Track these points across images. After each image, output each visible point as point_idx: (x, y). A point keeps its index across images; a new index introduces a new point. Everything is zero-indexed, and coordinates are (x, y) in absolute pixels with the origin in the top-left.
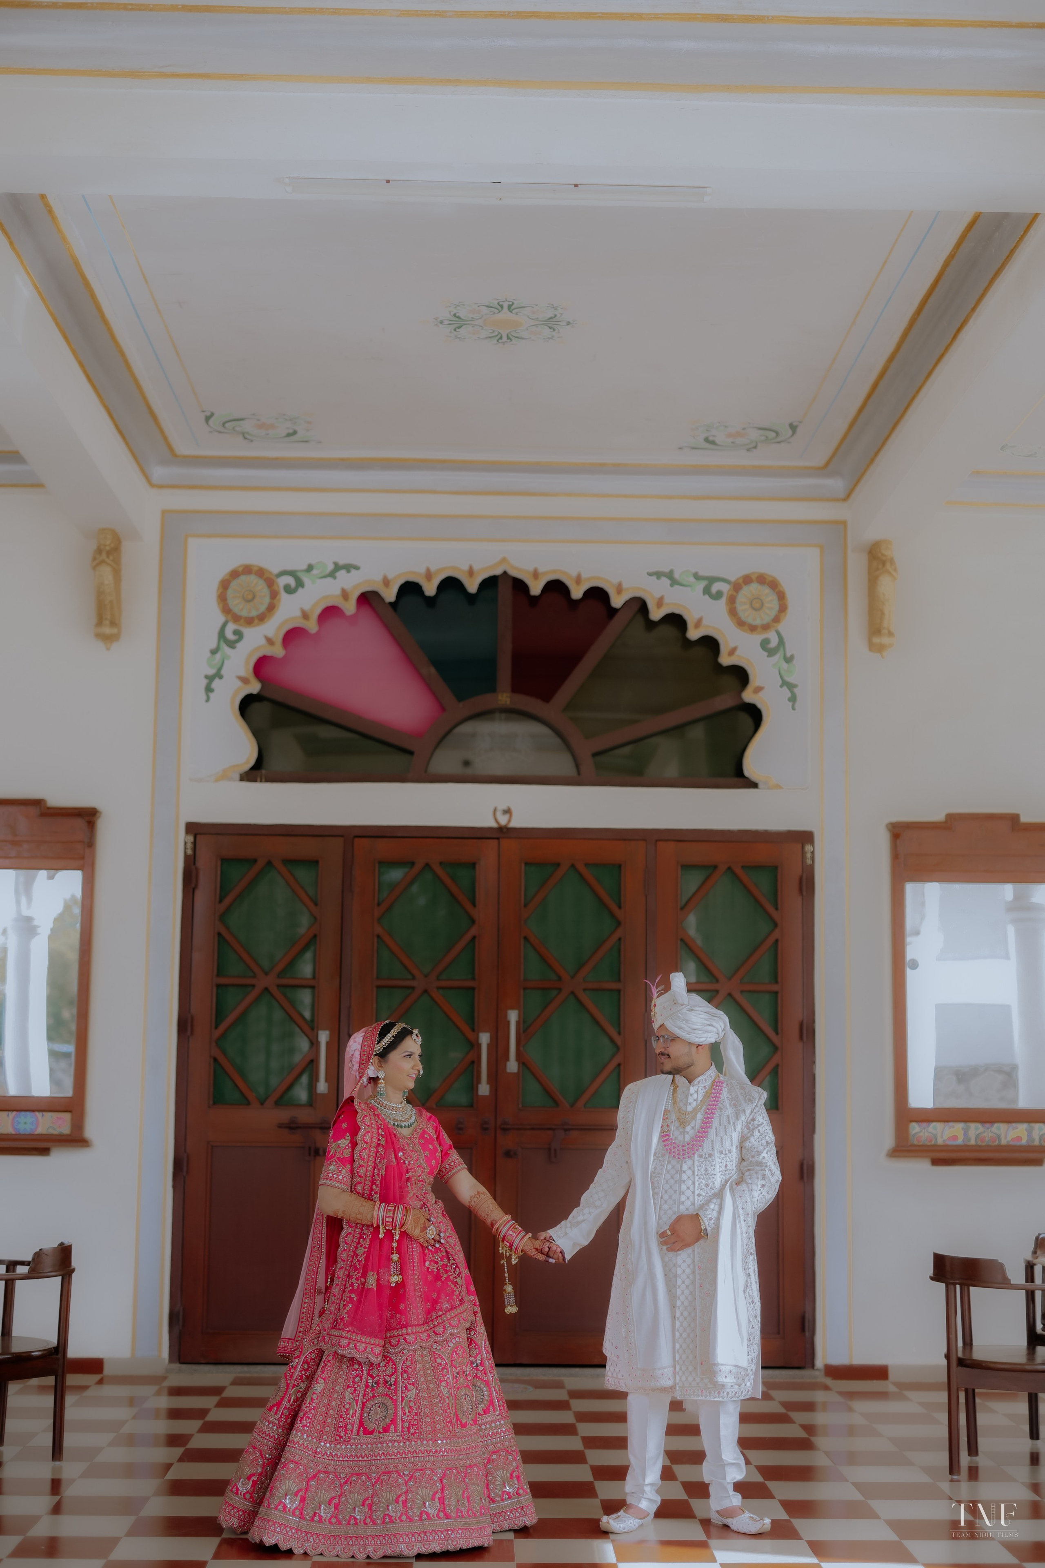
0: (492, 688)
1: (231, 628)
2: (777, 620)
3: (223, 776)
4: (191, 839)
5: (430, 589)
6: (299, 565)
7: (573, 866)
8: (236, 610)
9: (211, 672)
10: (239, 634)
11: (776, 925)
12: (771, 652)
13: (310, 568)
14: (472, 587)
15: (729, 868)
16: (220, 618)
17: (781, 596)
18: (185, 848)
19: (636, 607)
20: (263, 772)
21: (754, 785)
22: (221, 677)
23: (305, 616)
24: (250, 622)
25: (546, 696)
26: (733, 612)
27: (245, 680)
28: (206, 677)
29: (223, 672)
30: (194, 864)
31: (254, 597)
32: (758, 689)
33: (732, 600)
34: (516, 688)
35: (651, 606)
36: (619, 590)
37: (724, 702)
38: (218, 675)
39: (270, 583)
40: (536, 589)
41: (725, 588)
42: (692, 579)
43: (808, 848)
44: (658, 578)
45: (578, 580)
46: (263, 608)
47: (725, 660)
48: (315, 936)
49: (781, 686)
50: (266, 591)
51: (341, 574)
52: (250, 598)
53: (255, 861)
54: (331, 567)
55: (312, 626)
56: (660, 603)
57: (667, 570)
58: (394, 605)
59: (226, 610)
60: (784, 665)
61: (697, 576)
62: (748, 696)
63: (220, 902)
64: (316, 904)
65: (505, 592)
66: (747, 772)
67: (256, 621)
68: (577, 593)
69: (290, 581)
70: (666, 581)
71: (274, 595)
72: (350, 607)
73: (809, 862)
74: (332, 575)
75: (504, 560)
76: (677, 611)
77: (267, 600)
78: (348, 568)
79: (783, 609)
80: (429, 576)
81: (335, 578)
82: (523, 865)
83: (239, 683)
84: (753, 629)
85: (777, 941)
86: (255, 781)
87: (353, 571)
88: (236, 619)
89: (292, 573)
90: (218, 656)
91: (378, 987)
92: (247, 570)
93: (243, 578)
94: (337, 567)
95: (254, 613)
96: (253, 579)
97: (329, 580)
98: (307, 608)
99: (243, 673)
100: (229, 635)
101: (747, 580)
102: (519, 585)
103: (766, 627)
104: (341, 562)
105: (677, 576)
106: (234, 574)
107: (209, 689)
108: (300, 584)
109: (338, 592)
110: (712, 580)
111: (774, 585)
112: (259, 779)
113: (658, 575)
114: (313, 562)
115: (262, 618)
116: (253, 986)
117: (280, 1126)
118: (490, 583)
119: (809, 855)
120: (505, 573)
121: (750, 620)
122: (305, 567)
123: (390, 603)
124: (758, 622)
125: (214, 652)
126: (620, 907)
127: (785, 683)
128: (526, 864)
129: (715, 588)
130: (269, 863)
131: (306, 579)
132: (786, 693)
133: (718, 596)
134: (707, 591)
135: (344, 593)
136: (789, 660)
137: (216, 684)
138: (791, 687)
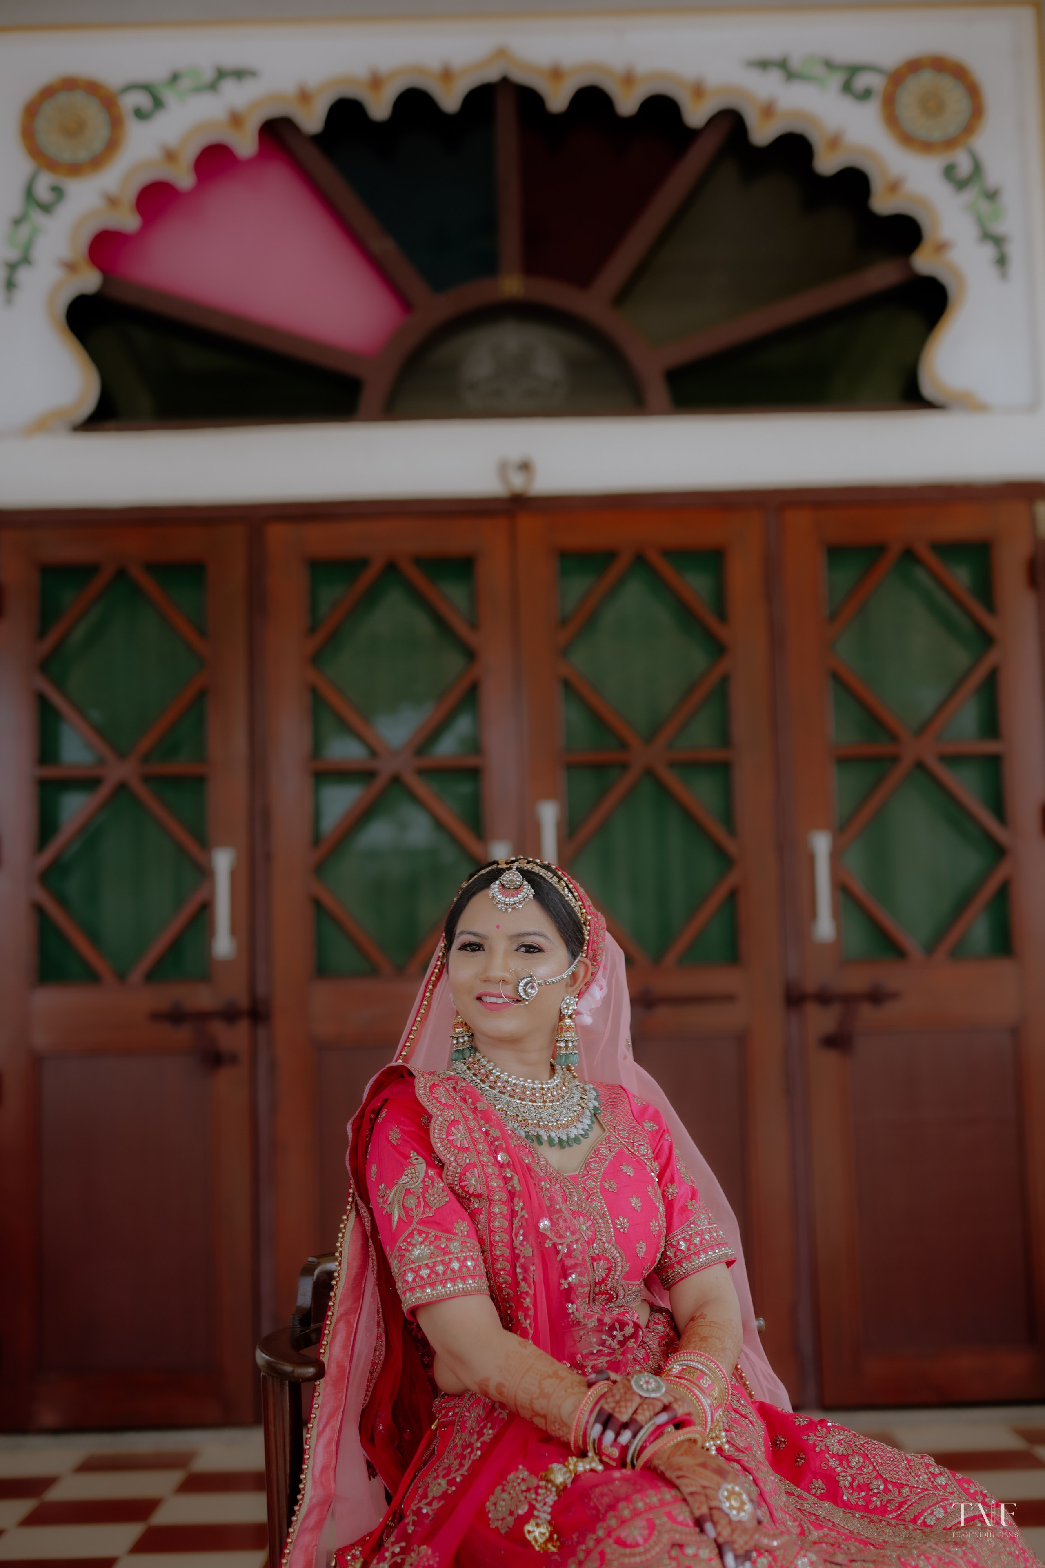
0: (489, 267)
1: (44, 181)
2: (967, 130)
3: (43, 425)
5: (380, 111)
6: (157, 74)
7: (639, 556)
8: (52, 150)
9: (13, 255)
10: (58, 192)
11: (992, 641)
12: (960, 185)
13: (175, 78)
14: (450, 104)
15: (908, 550)
16: (26, 166)
17: (973, 91)
19: (726, 126)
21: (939, 406)
22: (29, 264)
23: (172, 160)
24: (75, 170)
25: (583, 279)
26: (893, 121)
27: (73, 271)
28: (6, 263)
29: (35, 255)
31: (82, 128)
32: (940, 250)
33: (889, 103)
34: (531, 267)
35: (752, 122)
36: (698, 97)
37: (881, 277)
38: (26, 260)
39: (109, 104)
40: (558, 103)
41: (875, 81)
42: (821, 70)
43: (1035, 509)
44: (763, 70)
45: (628, 82)
46: (98, 145)
47: (881, 206)
48: (208, 692)
49: (980, 240)
50: (101, 118)
51: (228, 85)
52: (75, 130)
53: (96, 570)
54: (208, 75)
55: (184, 179)
56: (767, 114)
57: (776, 53)
58: (318, 139)
59: (35, 152)
60: (985, 206)
61: (830, 65)
62: (922, 263)
63: (41, 637)
64: (204, 638)
65: (506, 114)
66: (926, 384)
67: (86, 168)
68: (626, 108)
69: (140, 99)
70: (774, 77)
71: (116, 123)
72: (247, 146)
73: (1042, 532)
74: (213, 87)
75: (501, 53)
76: (797, 127)
77: (103, 132)
78: (240, 74)
79: (977, 111)
80: (376, 85)
81: (217, 92)
82: (554, 558)
83: (63, 276)
84: (927, 147)
85: (994, 670)
86: (93, 432)
87: (248, 80)
88: (53, 166)
90: (24, 231)
91: (318, 773)
92: (69, 84)
94: (221, 74)
95: (82, 155)
96: (78, 99)
97: (208, 97)
98: (172, 143)
99: (68, 257)
100: (43, 191)
101: (914, 66)
102: (528, 99)
103: (950, 144)
104: (228, 64)
105: (795, 64)
106: (48, 93)
107: (10, 284)
108: (158, 103)
109: (224, 117)
110: (854, 70)
111: (958, 72)
112: (105, 427)
113: (764, 65)
114: (179, 66)
115: (97, 163)
116: (101, 780)
117: (155, 1016)
118: (481, 98)
120: (505, 78)
121: (922, 132)
122: (165, 75)
123: (315, 138)
124: (937, 134)
125: (18, 222)
126: (724, 623)
127: (987, 236)
128: (560, 554)
129: (863, 81)
130: (122, 572)
131: (169, 96)
132: (988, 252)
133: (866, 95)
134: (847, 88)
135: (236, 120)
136: (992, 196)
137: (24, 276)
138: (997, 240)
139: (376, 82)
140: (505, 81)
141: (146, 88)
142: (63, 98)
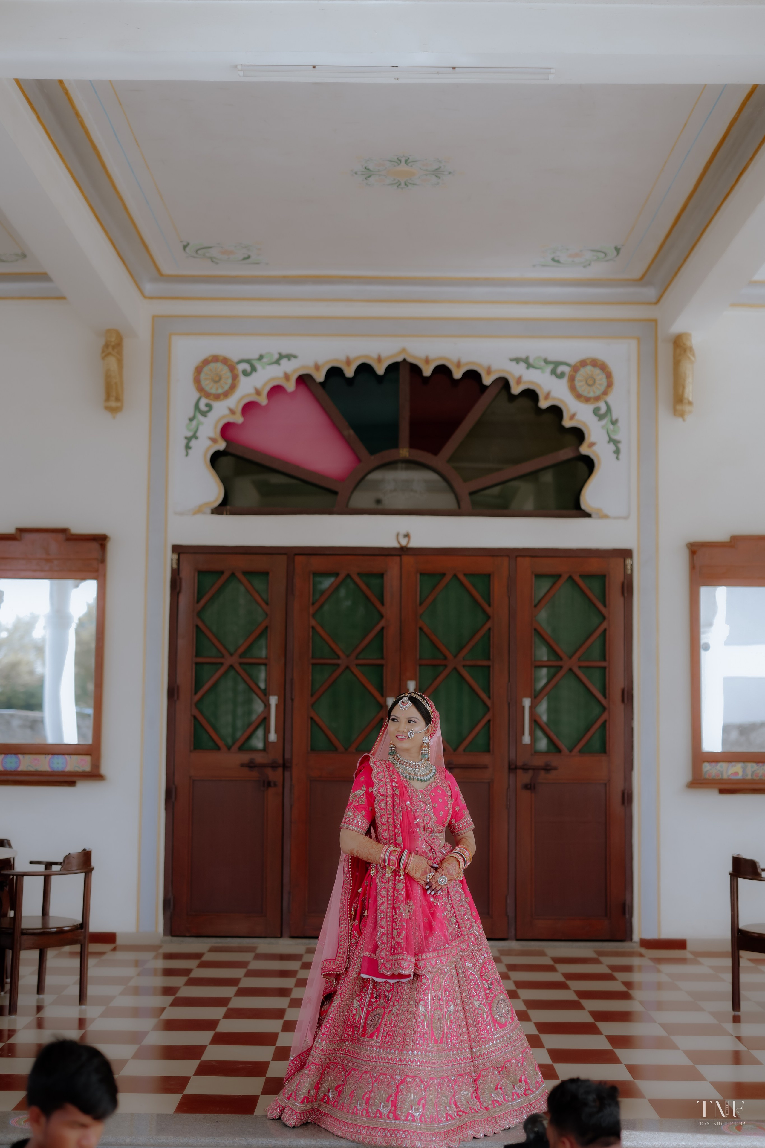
0: (395, 444)
1: (203, 401)
2: (605, 393)
3: (199, 511)
4: (175, 556)
5: (349, 373)
6: (253, 355)
7: (455, 576)
8: (207, 389)
9: (190, 434)
10: (209, 406)
11: (604, 618)
12: (601, 417)
13: (261, 357)
14: (380, 370)
15: (570, 577)
16: (196, 395)
17: (609, 376)
18: (172, 564)
19: (501, 384)
20: (228, 507)
21: (588, 515)
22: (196, 438)
23: (258, 392)
24: (217, 397)
25: (435, 451)
26: (573, 388)
27: (214, 440)
28: (186, 438)
29: (199, 434)
30: (178, 574)
31: (220, 379)
32: (592, 445)
33: (572, 380)
34: (413, 445)
35: (512, 383)
36: (489, 372)
37: (565, 454)
38: (195, 436)
39: (232, 368)
40: (427, 372)
41: (566, 369)
42: (543, 363)
43: (628, 561)
44: (518, 363)
45: (459, 365)
46: (227, 387)
47: (567, 423)
48: (267, 627)
49: (608, 442)
50: (229, 374)
51: (284, 362)
52: (217, 380)
53: (222, 573)
54: (276, 356)
55: (263, 400)
56: (519, 381)
57: (523, 356)
58: (322, 384)
59: (200, 389)
60: (611, 427)
61: (546, 361)
62: (584, 450)
63: (198, 602)
64: (267, 604)
65: (404, 375)
66: (583, 506)
67: (222, 397)
68: (458, 374)
69: (246, 366)
70: (523, 365)
71: (235, 377)
72: (291, 386)
73: (629, 572)
74: (277, 362)
75: (404, 350)
76: (531, 387)
77: (230, 381)
78: (289, 357)
79: (610, 385)
80: (348, 362)
81: (279, 364)
82: (418, 575)
83: (209, 443)
84: (587, 400)
85: (605, 630)
86: (222, 513)
87: (293, 360)
88: (207, 395)
89: (248, 361)
90: (194, 423)
91: (313, 664)
92: (215, 359)
93: (212, 365)
94: (281, 356)
95: (220, 391)
96: (219, 365)
97: (275, 366)
98: (259, 386)
99: (212, 435)
100: (202, 407)
101: (583, 363)
102: (415, 369)
103: (597, 399)
104: (284, 352)
105: (531, 360)
106: (206, 362)
107: (188, 447)
108: (254, 369)
109: (281, 375)
110: (557, 364)
111: (603, 367)
112: (225, 513)
113: (517, 360)
114: (263, 352)
115: (226, 395)
116: (222, 664)
117: (242, 765)
118: (393, 368)
119: (629, 567)
120: (404, 360)
121: (585, 394)
122: (257, 356)
123: (321, 383)
124: (591, 395)
125: (191, 420)
126: (489, 605)
127: (611, 440)
128: (421, 574)
129: (560, 369)
130: (233, 574)
131: (258, 366)
132: (612, 447)
133: (561, 376)
134: (553, 372)
135: (287, 375)
136: (614, 422)
137: (193, 443)
138: (616, 442)
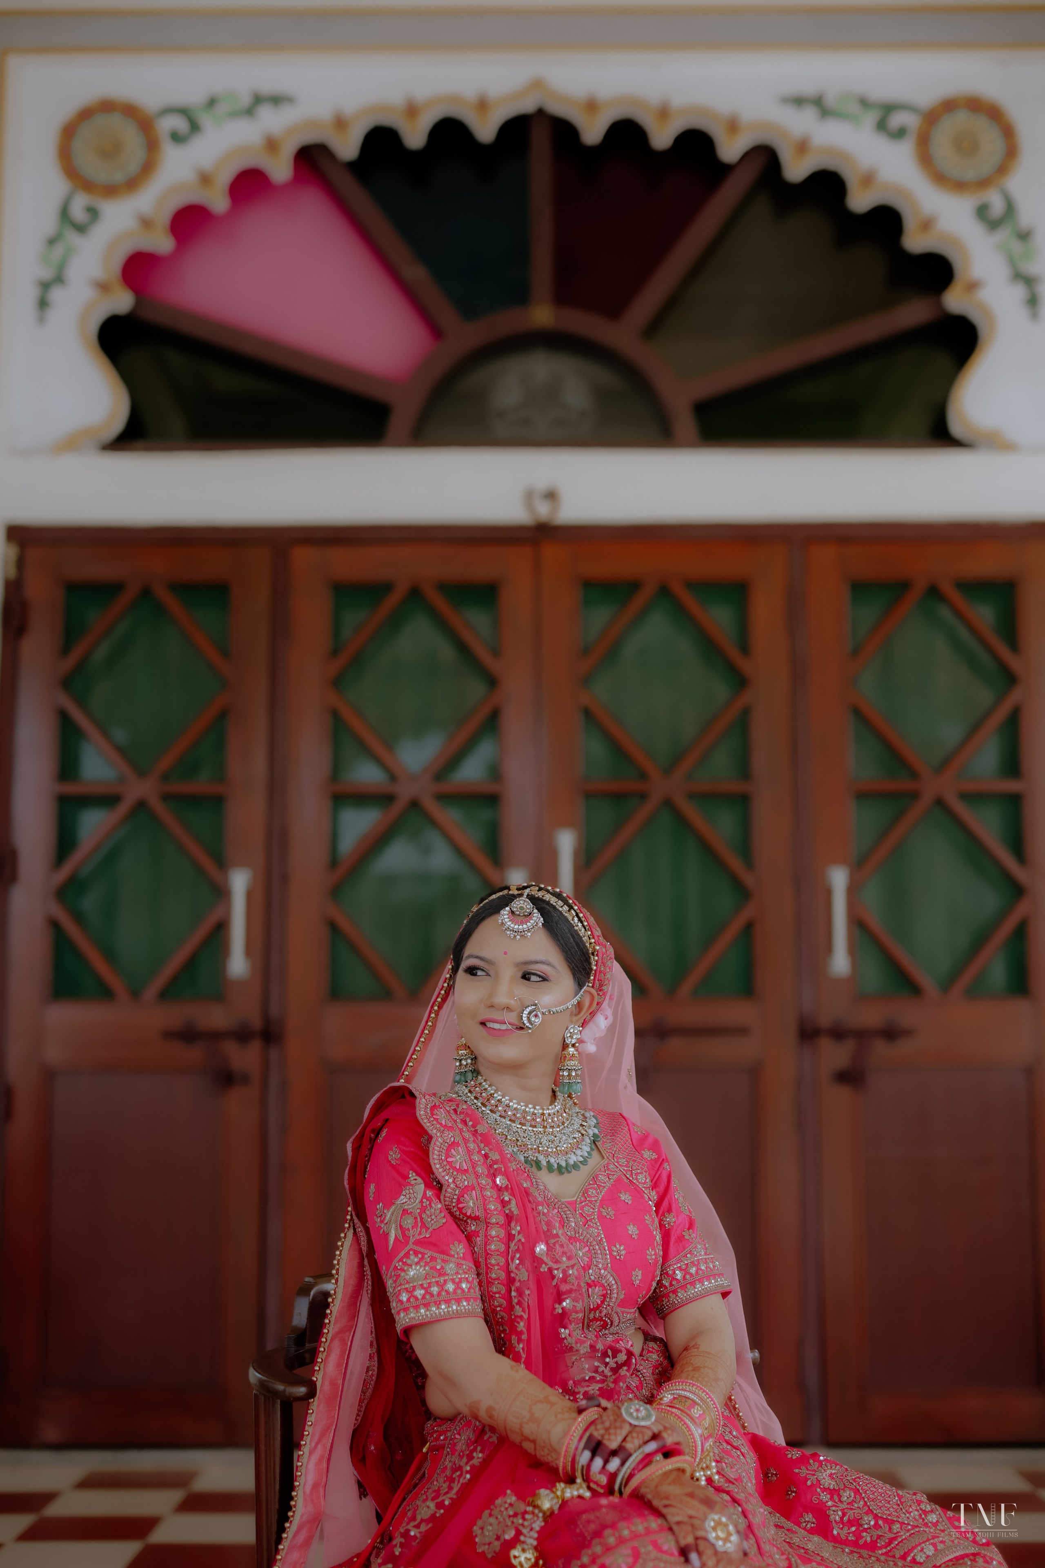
0: (520, 296)
1: (79, 201)
2: (1003, 169)
3: (70, 448)
4: (14, 552)
5: (415, 140)
6: (194, 98)
7: (663, 587)
8: (88, 171)
9: (47, 274)
10: (93, 213)
11: (1014, 680)
12: (993, 225)
13: (212, 102)
14: (485, 134)
15: (932, 587)
16: (62, 186)
17: (1008, 132)
18: (8, 569)
19: (760, 162)
20: (141, 435)
21: (967, 444)
22: (62, 284)
23: (207, 184)
24: (111, 191)
25: (613, 310)
26: (926, 160)
27: (106, 291)
28: (39, 282)
29: (68, 274)
30: (23, 595)
31: (118, 150)
32: (971, 289)
33: (924, 142)
34: (562, 297)
35: (786, 158)
36: (733, 132)
37: (911, 315)
38: (59, 279)
39: (146, 126)
40: (592, 135)
41: (910, 120)
42: (856, 107)
44: (798, 107)
45: (663, 116)
46: (134, 167)
47: (913, 244)
48: (226, 712)
49: (1012, 280)
50: (138, 140)
51: (264, 111)
52: (111, 152)
53: (121, 588)
54: (245, 100)
55: (219, 203)
56: (801, 151)
57: (812, 90)
58: (353, 167)
59: (72, 172)
60: (1017, 246)
61: (864, 103)
62: (953, 302)
63: (65, 655)
64: (226, 658)
65: (540, 145)
66: (954, 422)
67: (121, 190)
68: (661, 141)
69: (178, 123)
70: (810, 112)
71: (152, 145)
72: (282, 172)
74: (250, 112)
75: (537, 84)
76: (831, 164)
77: (140, 154)
78: (277, 100)
79: (1011, 151)
80: (412, 114)
81: (254, 117)
82: (578, 587)
83: (94, 297)
84: (960, 186)
85: (1016, 708)
87: (285, 106)
88: (89, 186)
89: (181, 110)
90: (58, 250)
91: (338, 797)
92: (107, 106)
94: (258, 100)
95: (117, 176)
96: (115, 121)
97: (244, 122)
98: (207, 166)
99: (101, 277)
100: (78, 211)
101: (949, 106)
102: (564, 131)
103: (984, 183)
104: (265, 89)
105: (830, 101)
106: (85, 114)
107: (43, 304)
108: (195, 127)
109: (260, 142)
110: (888, 109)
111: (993, 114)
113: (798, 101)
114: (217, 90)
115: (132, 184)
116: (120, 797)
117: (167, 1034)
118: (516, 129)
120: (540, 110)
121: (955, 171)
122: (202, 99)
123: (350, 165)
124: (970, 174)
125: (52, 241)
126: (746, 656)
127: (1018, 276)
128: (584, 584)
129: (897, 120)
130: (146, 592)
131: (206, 121)
132: (1019, 292)
133: (900, 134)
134: (882, 126)
135: (272, 145)
137: (57, 295)
138: (1028, 281)
139: (412, 110)
140: (540, 112)
141: (184, 112)
142: (100, 120)
